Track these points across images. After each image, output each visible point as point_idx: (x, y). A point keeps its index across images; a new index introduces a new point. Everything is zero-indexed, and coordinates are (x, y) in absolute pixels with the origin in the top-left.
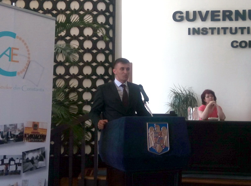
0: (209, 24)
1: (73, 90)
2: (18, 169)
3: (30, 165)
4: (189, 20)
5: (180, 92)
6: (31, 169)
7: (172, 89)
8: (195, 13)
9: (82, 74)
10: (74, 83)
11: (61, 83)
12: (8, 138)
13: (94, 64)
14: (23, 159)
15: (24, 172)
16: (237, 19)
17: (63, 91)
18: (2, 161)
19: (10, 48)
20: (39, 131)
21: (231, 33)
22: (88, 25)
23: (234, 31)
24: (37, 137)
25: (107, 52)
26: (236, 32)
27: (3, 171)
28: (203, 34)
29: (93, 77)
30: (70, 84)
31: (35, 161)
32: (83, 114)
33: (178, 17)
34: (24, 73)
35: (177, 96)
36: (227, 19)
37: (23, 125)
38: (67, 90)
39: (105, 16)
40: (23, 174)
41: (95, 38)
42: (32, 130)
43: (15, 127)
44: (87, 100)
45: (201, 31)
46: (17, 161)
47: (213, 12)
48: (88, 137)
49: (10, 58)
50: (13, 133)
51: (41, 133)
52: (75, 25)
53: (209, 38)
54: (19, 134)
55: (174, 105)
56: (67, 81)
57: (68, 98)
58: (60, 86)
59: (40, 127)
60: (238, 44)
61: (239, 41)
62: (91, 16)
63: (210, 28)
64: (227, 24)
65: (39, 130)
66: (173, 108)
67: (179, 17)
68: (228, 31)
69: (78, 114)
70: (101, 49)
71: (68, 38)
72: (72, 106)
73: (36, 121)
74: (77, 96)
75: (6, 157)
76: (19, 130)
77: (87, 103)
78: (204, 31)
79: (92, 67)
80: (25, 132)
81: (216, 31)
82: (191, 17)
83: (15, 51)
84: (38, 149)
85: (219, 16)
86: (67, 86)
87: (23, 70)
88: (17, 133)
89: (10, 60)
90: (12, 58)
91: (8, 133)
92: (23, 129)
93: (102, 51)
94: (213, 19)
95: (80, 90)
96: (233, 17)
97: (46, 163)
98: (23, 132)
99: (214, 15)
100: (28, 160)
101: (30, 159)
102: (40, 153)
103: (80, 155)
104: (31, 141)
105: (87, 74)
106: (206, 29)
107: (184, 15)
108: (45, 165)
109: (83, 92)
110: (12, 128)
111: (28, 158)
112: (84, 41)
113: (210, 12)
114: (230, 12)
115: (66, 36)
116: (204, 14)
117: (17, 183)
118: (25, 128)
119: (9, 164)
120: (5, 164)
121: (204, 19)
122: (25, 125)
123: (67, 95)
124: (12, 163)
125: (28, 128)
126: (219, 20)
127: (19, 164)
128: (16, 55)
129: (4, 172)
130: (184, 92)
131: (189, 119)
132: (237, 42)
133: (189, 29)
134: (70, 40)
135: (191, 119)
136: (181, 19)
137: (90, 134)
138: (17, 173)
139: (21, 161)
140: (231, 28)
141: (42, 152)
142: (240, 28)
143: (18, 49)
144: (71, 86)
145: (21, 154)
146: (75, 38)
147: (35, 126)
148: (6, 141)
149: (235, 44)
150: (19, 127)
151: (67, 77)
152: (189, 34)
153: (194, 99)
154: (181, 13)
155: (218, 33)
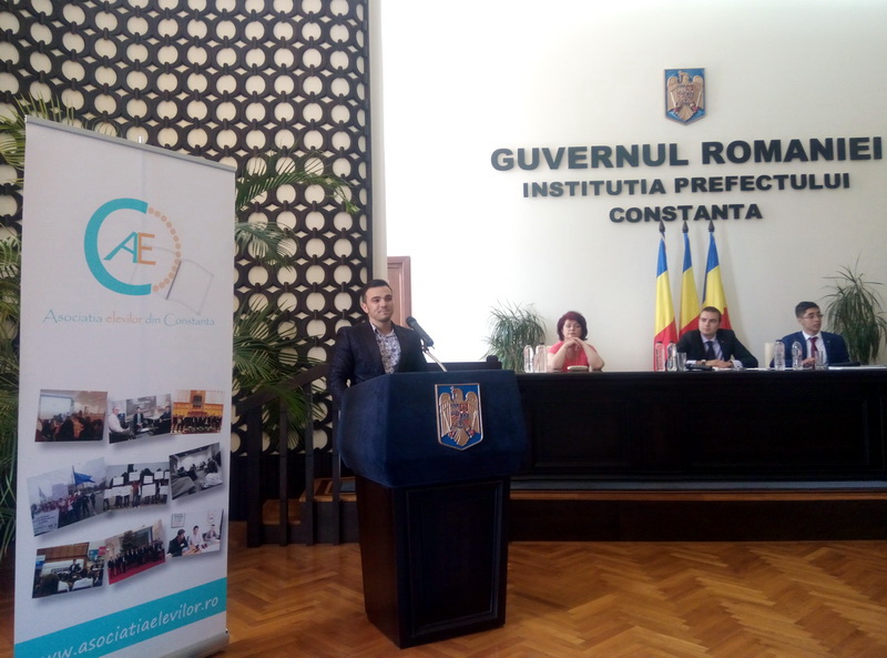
0: (564, 174)
1: (287, 316)
2: (161, 492)
3: (189, 483)
4: (523, 166)
5: (509, 314)
6: (191, 491)
7: (493, 310)
8: (536, 151)
9: (305, 283)
10: (288, 302)
11: (259, 303)
12: (136, 428)
13: (330, 262)
14: (171, 470)
15: (174, 498)
16: (620, 165)
17: (265, 320)
18: (126, 476)
19: (134, 234)
20: (205, 409)
21: (610, 192)
22: (314, 180)
23: (614, 189)
24: (202, 422)
25: (356, 236)
26: (619, 191)
27: (127, 497)
28: (553, 195)
29: (328, 288)
30: (279, 305)
31: (199, 474)
32: (308, 366)
33: (503, 160)
34: (168, 286)
35: (504, 323)
36: (601, 165)
37: (168, 398)
38: (273, 317)
39: (351, 160)
40: (172, 503)
41: (329, 208)
42: (190, 408)
43: (152, 402)
44: (316, 337)
45: (549, 190)
46: (158, 476)
47: (573, 151)
48: (321, 412)
49: (135, 257)
50: (145, 416)
51: (210, 413)
52: (286, 179)
53: (565, 203)
54: (162, 417)
55: (497, 340)
56: (273, 298)
57: (277, 333)
58: (258, 309)
59: (208, 400)
60: (624, 215)
61: (626, 209)
62: (319, 161)
63: (567, 183)
64: (602, 174)
65: (205, 407)
66: (497, 347)
67: (505, 160)
68: (603, 189)
69: (298, 365)
70: (344, 229)
71: (272, 208)
72: (284, 351)
73: (198, 388)
74: (295, 330)
75: (134, 468)
76: (160, 410)
77: (317, 342)
78: (556, 190)
79: (325, 267)
80: (173, 413)
81: (579, 190)
82: (529, 161)
83: (146, 241)
84: (205, 448)
85: (584, 157)
86: (273, 308)
87: (166, 281)
88: (157, 416)
89: (135, 261)
90: (140, 256)
91: (136, 417)
92: (169, 407)
93: (345, 234)
94: (572, 165)
95: (302, 316)
96: (613, 158)
97: (223, 477)
98: (170, 413)
99: (575, 157)
100: (182, 473)
101: (187, 469)
102: (210, 455)
103: (303, 452)
104: (187, 432)
105: (315, 283)
106: (560, 184)
107: (515, 157)
108: (220, 481)
109: (307, 321)
110: (146, 405)
111: (182, 468)
112: (306, 213)
113: (567, 150)
114: (608, 150)
115: (268, 203)
116: (554, 155)
117: (160, 522)
118: (173, 406)
119: (141, 482)
120: (131, 483)
121: (554, 165)
122: (175, 399)
123: (274, 327)
124: (148, 479)
125: (180, 404)
126: (585, 166)
127: (164, 482)
128: (150, 249)
129: (131, 499)
130: (518, 315)
131: (527, 371)
132: (621, 210)
133: (526, 185)
134: (277, 213)
135: (532, 371)
136: (509, 165)
137: (323, 406)
138: (159, 500)
139: (168, 476)
140: (609, 183)
141: (213, 453)
142: (626, 182)
143: (152, 236)
144: (283, 309)
145: (168, 460)
146: (287, 207)
147: (197, 398)
148: (132, 433)
149: (618, 216)
150: (161, 403)
151: (273, 290)
152: (526, 195)
153: (538, 328)
154: (508, 152)
155: (584, 193)
